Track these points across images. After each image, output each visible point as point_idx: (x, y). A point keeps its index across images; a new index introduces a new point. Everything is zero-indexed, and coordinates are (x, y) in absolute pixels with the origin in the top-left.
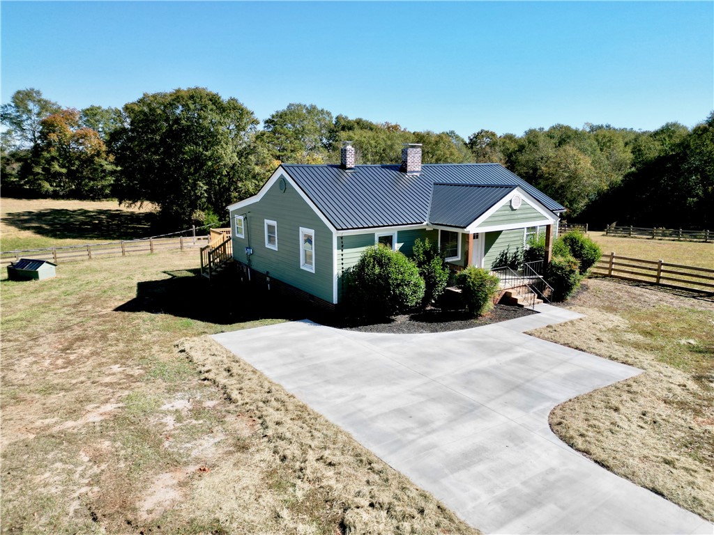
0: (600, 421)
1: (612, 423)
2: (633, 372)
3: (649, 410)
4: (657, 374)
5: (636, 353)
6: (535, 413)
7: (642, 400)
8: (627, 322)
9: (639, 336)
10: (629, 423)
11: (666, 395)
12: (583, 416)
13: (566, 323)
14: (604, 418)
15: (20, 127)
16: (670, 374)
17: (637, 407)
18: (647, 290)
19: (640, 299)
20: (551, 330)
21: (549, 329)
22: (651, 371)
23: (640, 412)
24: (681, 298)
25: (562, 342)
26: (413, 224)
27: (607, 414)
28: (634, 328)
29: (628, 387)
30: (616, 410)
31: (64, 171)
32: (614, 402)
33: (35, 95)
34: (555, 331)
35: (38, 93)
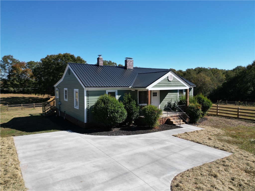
0: (204, 184)
1: (212, 186)
2: (227, 154)
3: (236, 176)
4: (240, 155)
5: (228, 145)
6: (164, 179)
7: (231, 171)
8: (224, 132)
9: (230, 137)
10: (223, 185)
11: (246, 167)
12: (194, 180)
13: (194, 131)
14: (207, 182)
15: (4, 68)
16: (247, 155)
17: (229, 175)
18: (234, 120)
19: (230, 123)
20: (186, 134)
21: (185, 134)
22: (236, 154)
23: (230, 177)
24: (249, 123)
25: (190, 139)
26: (124, 87)
27: (209, 179)
28: (227, 134)
29: (223, 162)
30: (215, 176)
31: (18, 83)
32: (214, 171)
33: (10, 57)
34: (188, 135)
35: (12, 56)
